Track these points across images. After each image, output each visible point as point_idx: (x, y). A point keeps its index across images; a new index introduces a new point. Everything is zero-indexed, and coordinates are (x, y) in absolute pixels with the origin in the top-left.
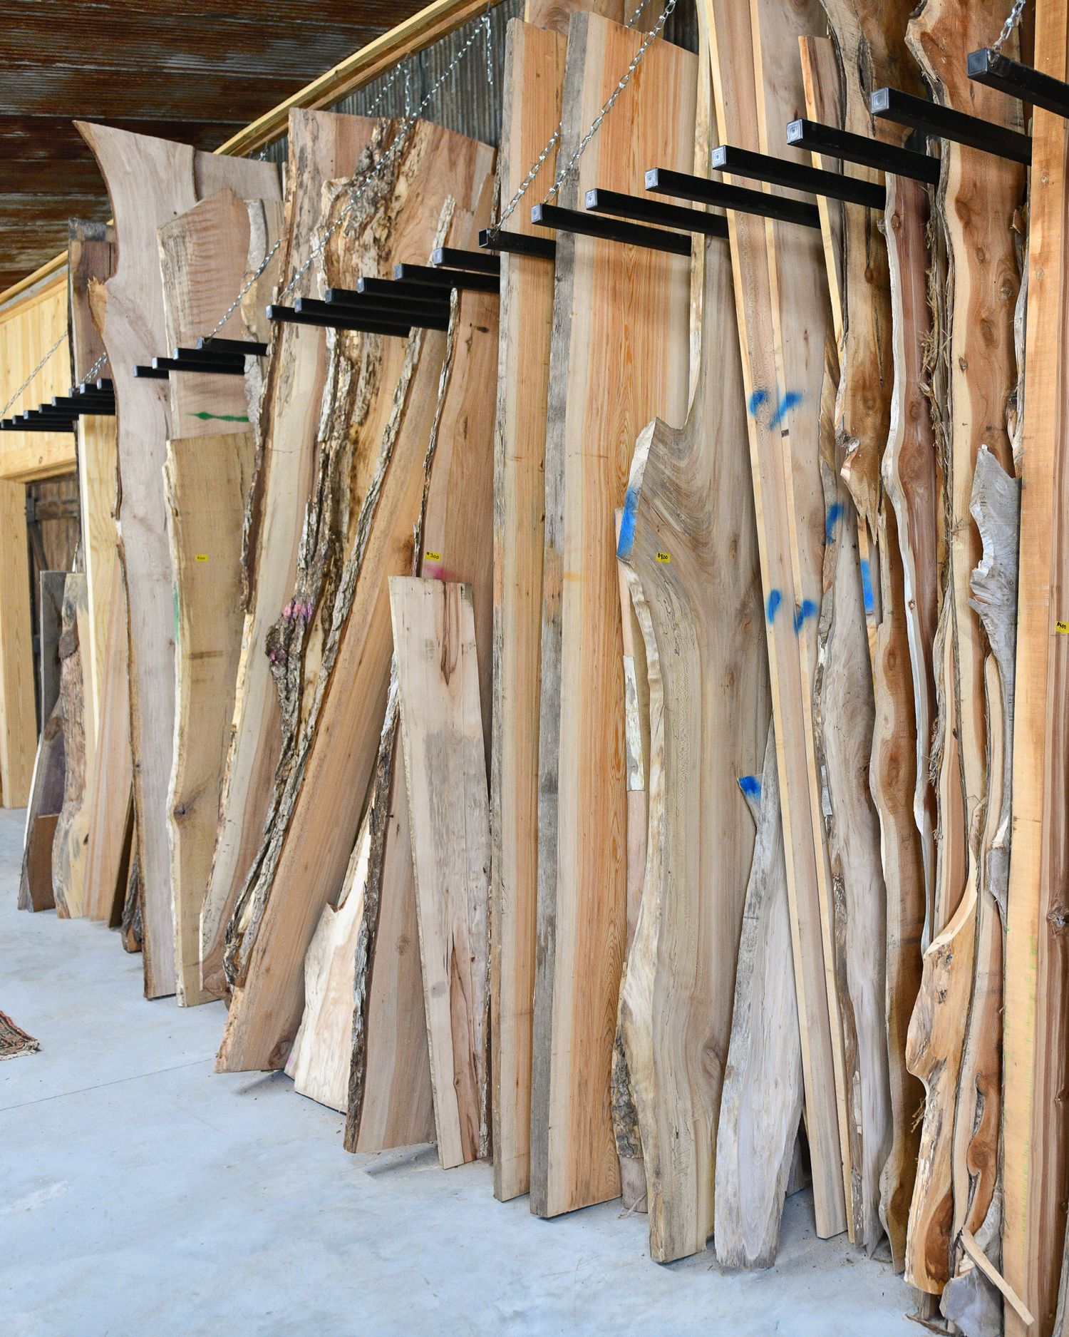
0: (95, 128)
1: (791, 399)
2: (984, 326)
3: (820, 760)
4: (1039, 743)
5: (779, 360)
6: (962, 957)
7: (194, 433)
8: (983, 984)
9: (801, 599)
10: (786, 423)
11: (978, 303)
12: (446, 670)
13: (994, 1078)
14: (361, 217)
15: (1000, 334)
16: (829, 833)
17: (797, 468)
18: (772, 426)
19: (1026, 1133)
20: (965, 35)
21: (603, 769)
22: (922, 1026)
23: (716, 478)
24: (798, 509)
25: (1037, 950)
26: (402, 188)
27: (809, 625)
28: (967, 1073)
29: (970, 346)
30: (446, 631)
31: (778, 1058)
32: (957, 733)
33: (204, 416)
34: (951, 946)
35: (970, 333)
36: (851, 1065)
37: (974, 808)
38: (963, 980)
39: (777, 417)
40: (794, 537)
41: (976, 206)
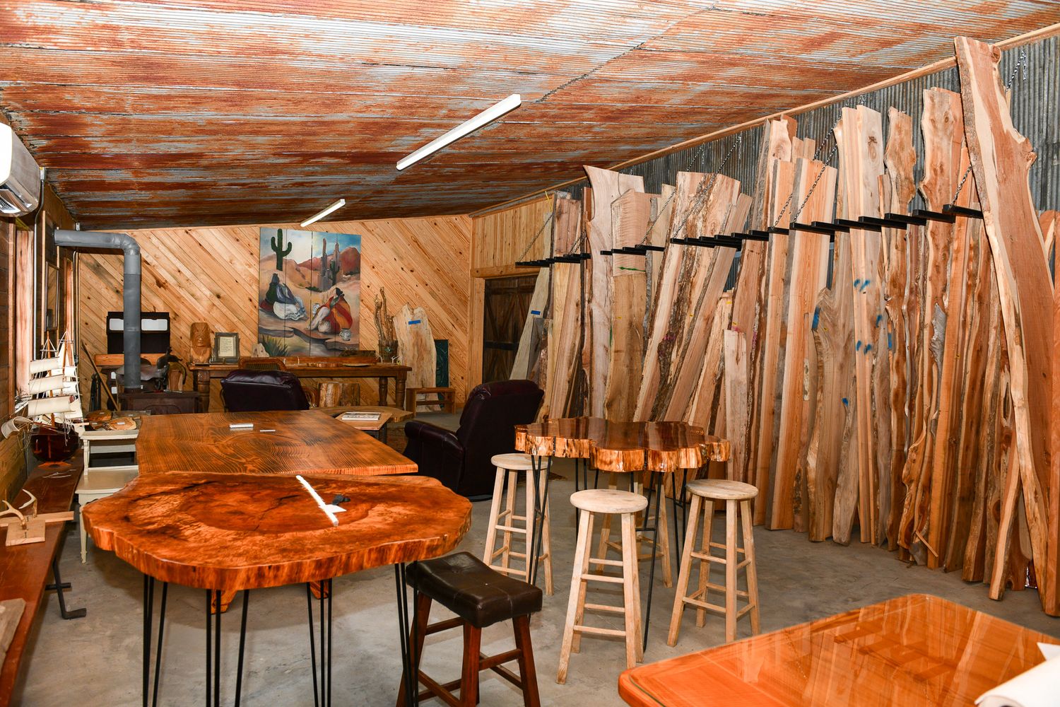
0: (590, 167)
1: (867, 282)
2: (937, 267)
3: (872, 393)
4: (949, 389)
5: (864, 270)
6: (921, 450)
7: (619, 274)
8: (926, 459)
9: (867, 344)
10: (865, 290)
11: (935, 261)
12: (737, 360)
13: (928, 488)
14: (699, 208)
15: (942, 269)
16: (874, 416)
17: (868, 303)
18: (860, 290)
19: (938, 502)
20: (936, 184)
21: (795, 393)
22: (908, 469)
23: (840, 305)
24: (868, 316)
25: (945, 449)
26: (711, 197)
27: (870, 352)
28: (920, 485)
29: (932, 274)
30: (738, 347)
31: (852, 485)
32: (922, 386)
33: (622, 268)
34: (917, 447)
35: (933, 270)
36: (876, 487)
37: (926, 409)
38: (920, 457)
39: (862, 288)
40: (866, 325)
41: (936, 233)
